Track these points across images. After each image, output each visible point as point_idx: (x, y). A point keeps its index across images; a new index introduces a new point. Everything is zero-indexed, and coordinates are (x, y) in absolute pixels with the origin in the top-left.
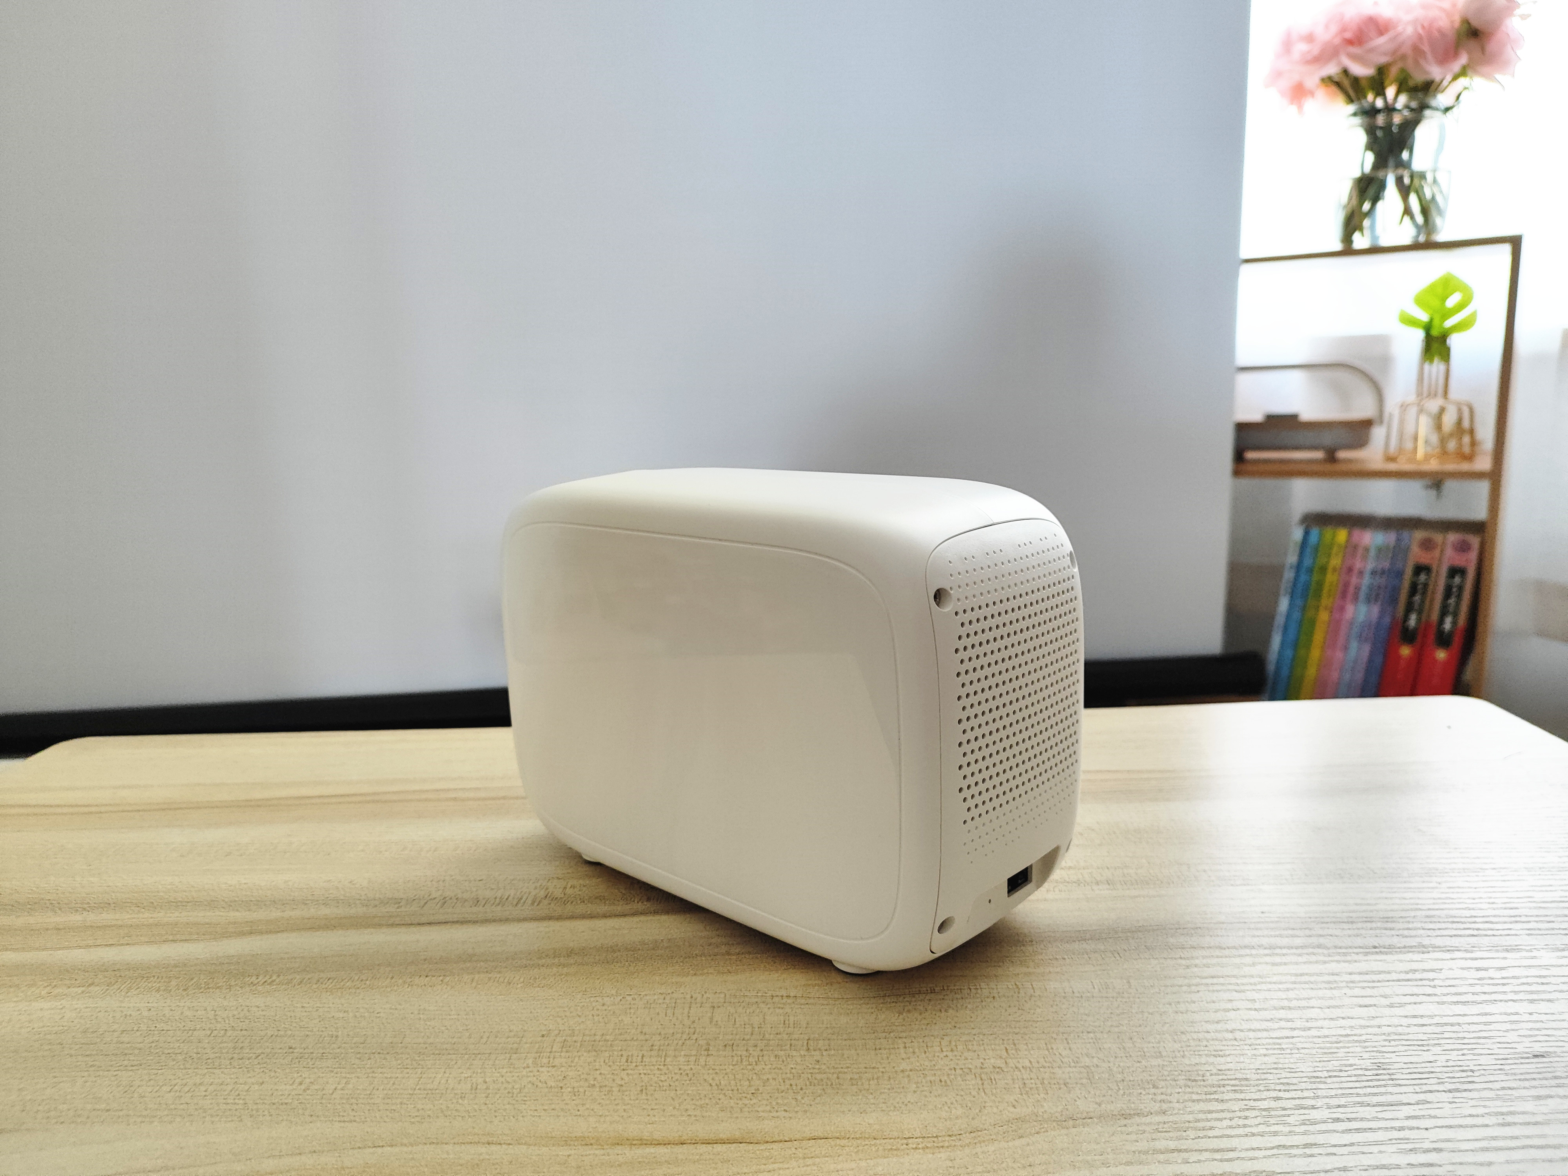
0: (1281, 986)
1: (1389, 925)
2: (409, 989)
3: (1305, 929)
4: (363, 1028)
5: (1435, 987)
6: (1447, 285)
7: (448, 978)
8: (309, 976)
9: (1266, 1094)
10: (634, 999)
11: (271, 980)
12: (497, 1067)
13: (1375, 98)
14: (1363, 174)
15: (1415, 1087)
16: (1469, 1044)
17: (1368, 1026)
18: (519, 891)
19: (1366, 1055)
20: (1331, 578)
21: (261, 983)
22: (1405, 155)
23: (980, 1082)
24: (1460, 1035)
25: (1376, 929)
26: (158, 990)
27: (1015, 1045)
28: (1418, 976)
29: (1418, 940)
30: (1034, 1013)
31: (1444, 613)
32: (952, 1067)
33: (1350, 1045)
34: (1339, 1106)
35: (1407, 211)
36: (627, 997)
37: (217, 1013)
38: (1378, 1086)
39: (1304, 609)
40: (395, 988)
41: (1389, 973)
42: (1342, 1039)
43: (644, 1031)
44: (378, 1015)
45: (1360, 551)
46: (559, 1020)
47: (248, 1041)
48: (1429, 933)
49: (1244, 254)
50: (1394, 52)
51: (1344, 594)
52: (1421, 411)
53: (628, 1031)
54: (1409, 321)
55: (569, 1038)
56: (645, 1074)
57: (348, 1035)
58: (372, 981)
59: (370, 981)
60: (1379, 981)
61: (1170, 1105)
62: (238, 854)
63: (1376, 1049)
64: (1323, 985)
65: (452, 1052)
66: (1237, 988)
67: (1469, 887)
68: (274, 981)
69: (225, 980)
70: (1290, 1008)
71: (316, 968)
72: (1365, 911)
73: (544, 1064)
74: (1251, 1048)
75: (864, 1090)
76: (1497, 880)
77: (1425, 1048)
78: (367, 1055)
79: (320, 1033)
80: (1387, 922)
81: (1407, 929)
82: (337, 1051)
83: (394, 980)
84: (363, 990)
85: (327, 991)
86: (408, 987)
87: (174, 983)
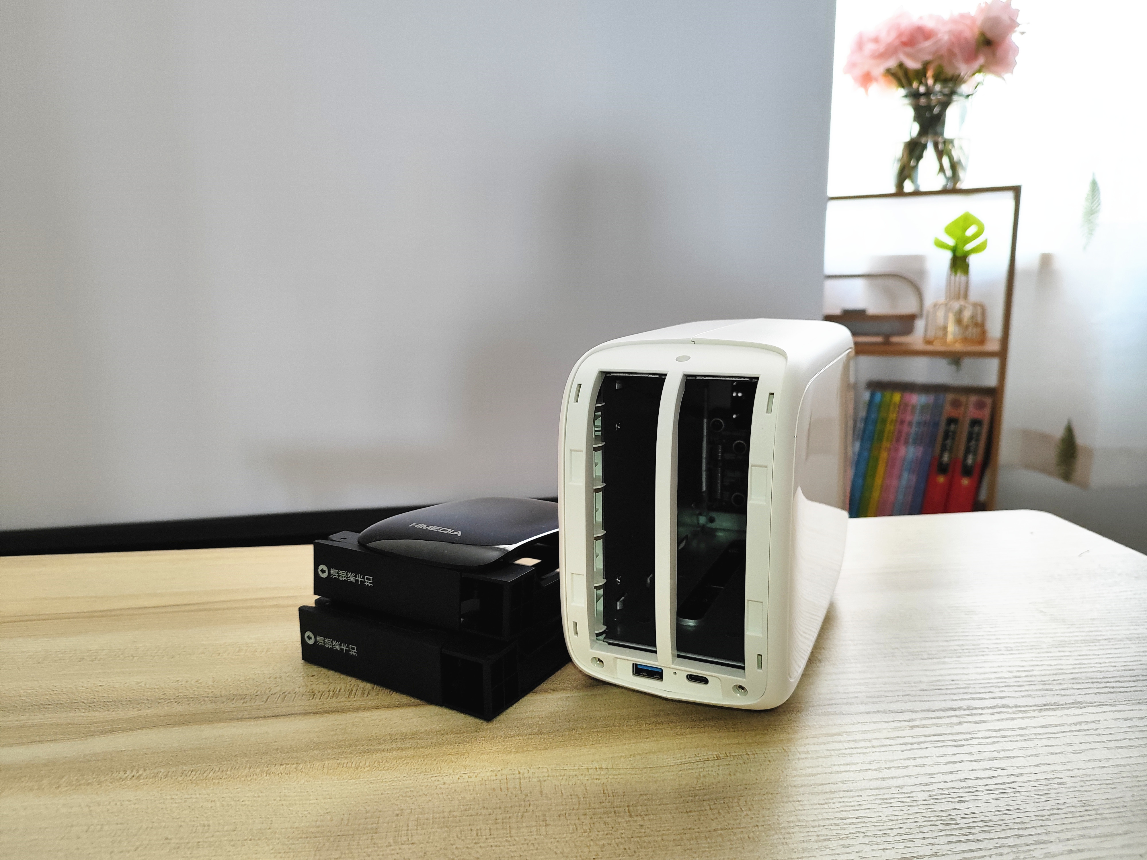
0: (987, 740)
1: (1048, 687)
2: (268, 777)
3: (988, 692)
4: (232, 816)
6: (967, 220)
7: (301, 766)
9: (1009, 833)
11: (138, 775)
12: (363, 847)
13: (919, 85)
14: (911, 139)
17: (1064, 770)
19: (1071, 795)
20: (889, 428)
21: (129, 778)
22: (939, 128)
25: (1040, 690)
26: (31, 790)
28: (1084, 727)
29: (1073, 697)
31: (967, 451)
32: (754, 824)
33: (1057, 787)
34: (1068, 839)
35: (941, 168)
36: (464, 775)
37: (92, 808)
38: (1090, 821)
39: (870, 450)
40: (255, 777)
41: (1062, 725)
42: (1049, 782)
43: (485, 806)
44: (243, 803)
45: (909, 409)
47: (125, 834)
48: (1079, 692)
50: (935, 53)
51: (898, 440)
52: (948, 310)
54: (941, 245)
55: (420, 816)
56: (496, 846)
57: (219, 824)
58: (233, 771)
59: (230, 772)
60: (1058, 733)
61: (939, 847)
62: (90, 660)
63: (1077, 789)
64: (1018, 738)
65: (318, 835)
66: (955, 743)
67: (1094, 655)
68: (140, 775)
69: (94, 776)
70: (1001, 758)
71: (178, 762)
72: (1026, 676)
73: (404, 841)
74: (983, 794)
75: (688, 849)
76: (1111, 648)
77: (1113, 786)
78: (240, 842)
79: (193, 823)
80: (1045, 684)
81: (1062, 690)
82: (212, 840)
83: (252, 770)
84: (225, 780)
85: (192, 783)
86: (266, 776)
87: (45, 782)
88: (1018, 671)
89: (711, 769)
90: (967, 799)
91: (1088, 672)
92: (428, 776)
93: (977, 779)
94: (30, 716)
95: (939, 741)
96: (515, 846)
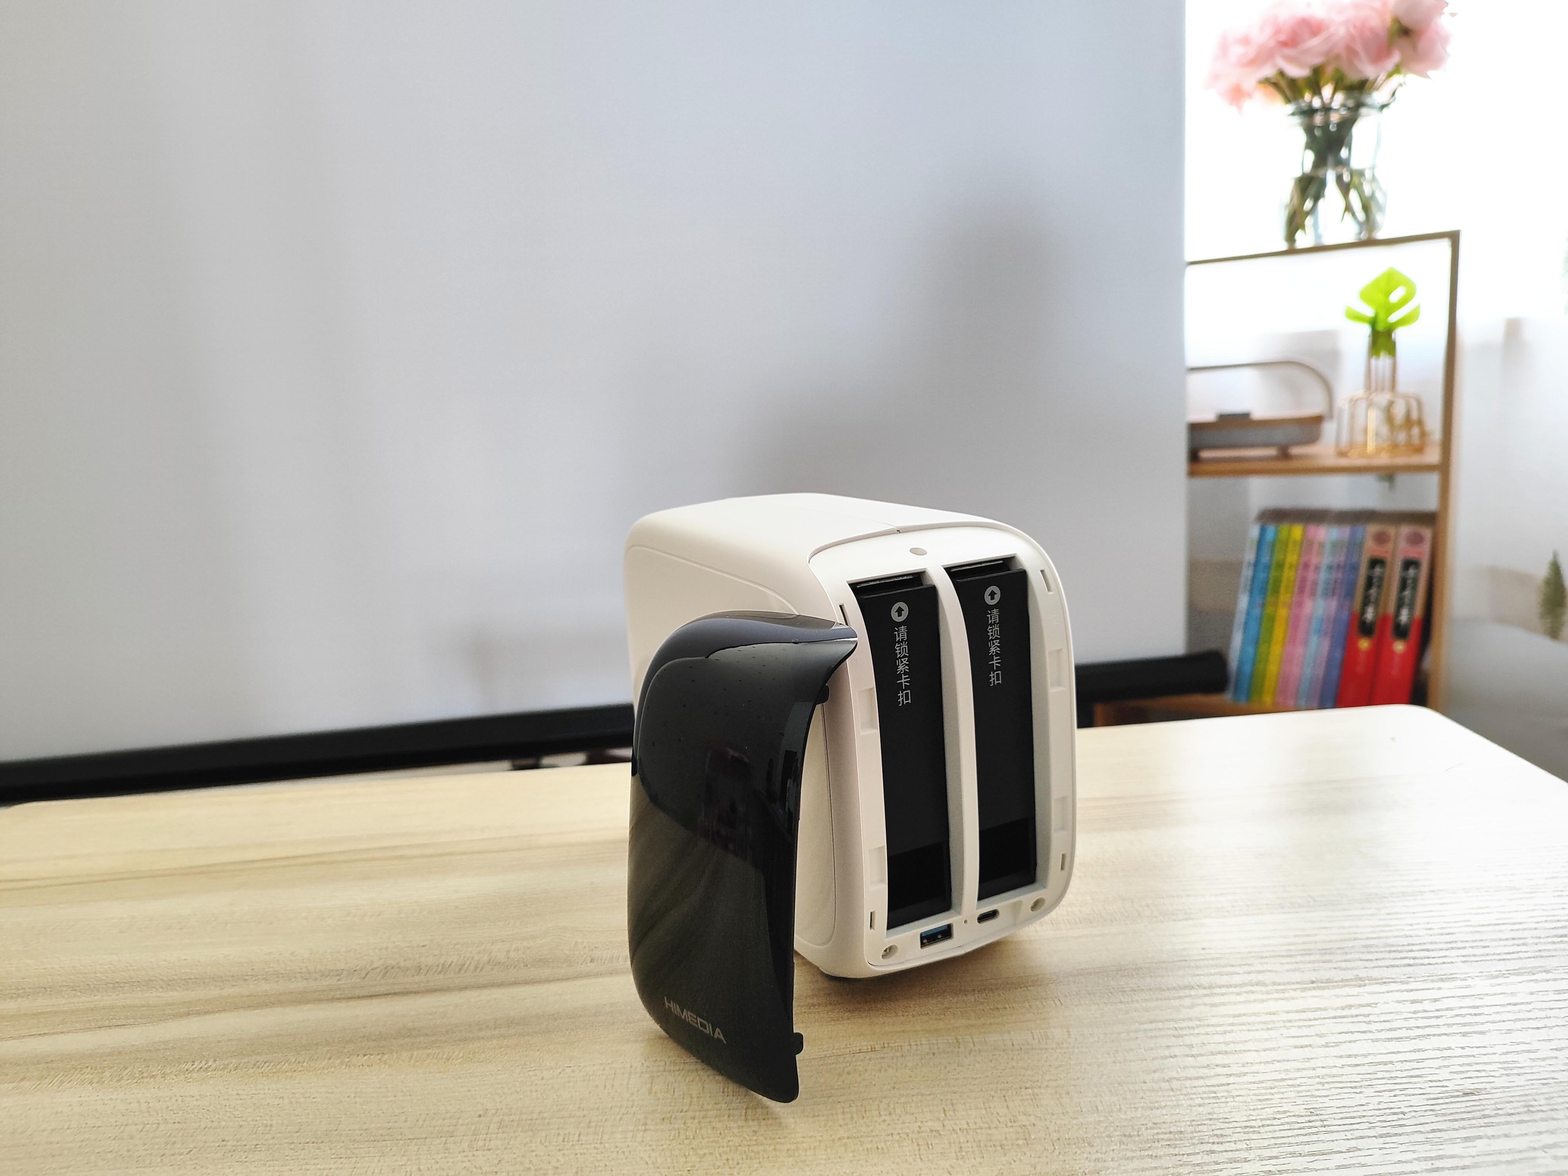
0: (1218, 1029)
1: (1327, 957)
2: (347, 1070)
3: (1245, 965)
4: (298, 1115)
5: (1369, 1023)
6: (1390, 280)
7: (386, 1057)
8: (246, 1060)
9: (1199, 1148)
10: (573, 1071)
11: (206, 1066)
12: (433, 1153)
13: (1312, 97)
14: (1304, 173)
15: (1347, 1133)
16: (1401, 1084)
17: (1303, 1069)
18: (463, 956)
19: (1299, 1101)
20: (1288, 574)
21: (197, 1069)
22: (1344, 153)
23: (917, 1148)
24: (1393, 1075)
25: (1314, 962)
26: (91, 1083)
27: (952, 1104)
28: (1354, 1011)
29: (1355, 972)
30: (973, 1070)
31: (1400, 604)
32: (889, 1132)
33: (1285, 1090)
34: (1271, 1158)
35: (1348, 208)
36: (566, 1069)
37: (151, 1105)
38: (1309, 1134)
39: (1263, 605)
40: (333, 1069)
41: (1325, 1009)
42: (1277, 1084)
43: (582, 1106)
45: (1316, 547)
46: (497, 1097)
47: (180, 1134)
48: (1367, 964)
49: (1189, 258)
50: (1328, 53)
51: (1301, 590)
52: (1370, 405)
54: (1356, 316)
55: (506, 1118)
56: (581, 1154)
57: (283, 1124)
58: (310, 1063)
59: (307, 1063)
60: (1315, 1019)
61: (1104, 1164)
62: (178, 927)
63: (1309, 1094)
64: (1261, 1026)
65: (387, 1138)
66: (1176, 1033)
67: (1407, 913)
68: (209, 1067)
69: (159, 1068)
70: (1227, 1053)
71: (253, 1051)
72: (1303, 943)
73: (480, 1147)
74: (1186, 1098)
75: (801, 1161)
76: (1434, 904)
77: (1358, 1090)
78: (301, 1145)
79: (255, 1123)
80: (1325, 954)
81: (1345, 961)
82: (271, 1142)
83: (331, 1061)
84: (299, 1073)
85: (263, 1076)
86: (346, 1068)
87: (107, 1074)
88: (1295, 936)
89: (859, 1063)
90: (1163, 1104)
91: (1390, 937)
92: (526, 1069)
93: (1186, 1079)
94: (103, 996)
96: (603, 1155)
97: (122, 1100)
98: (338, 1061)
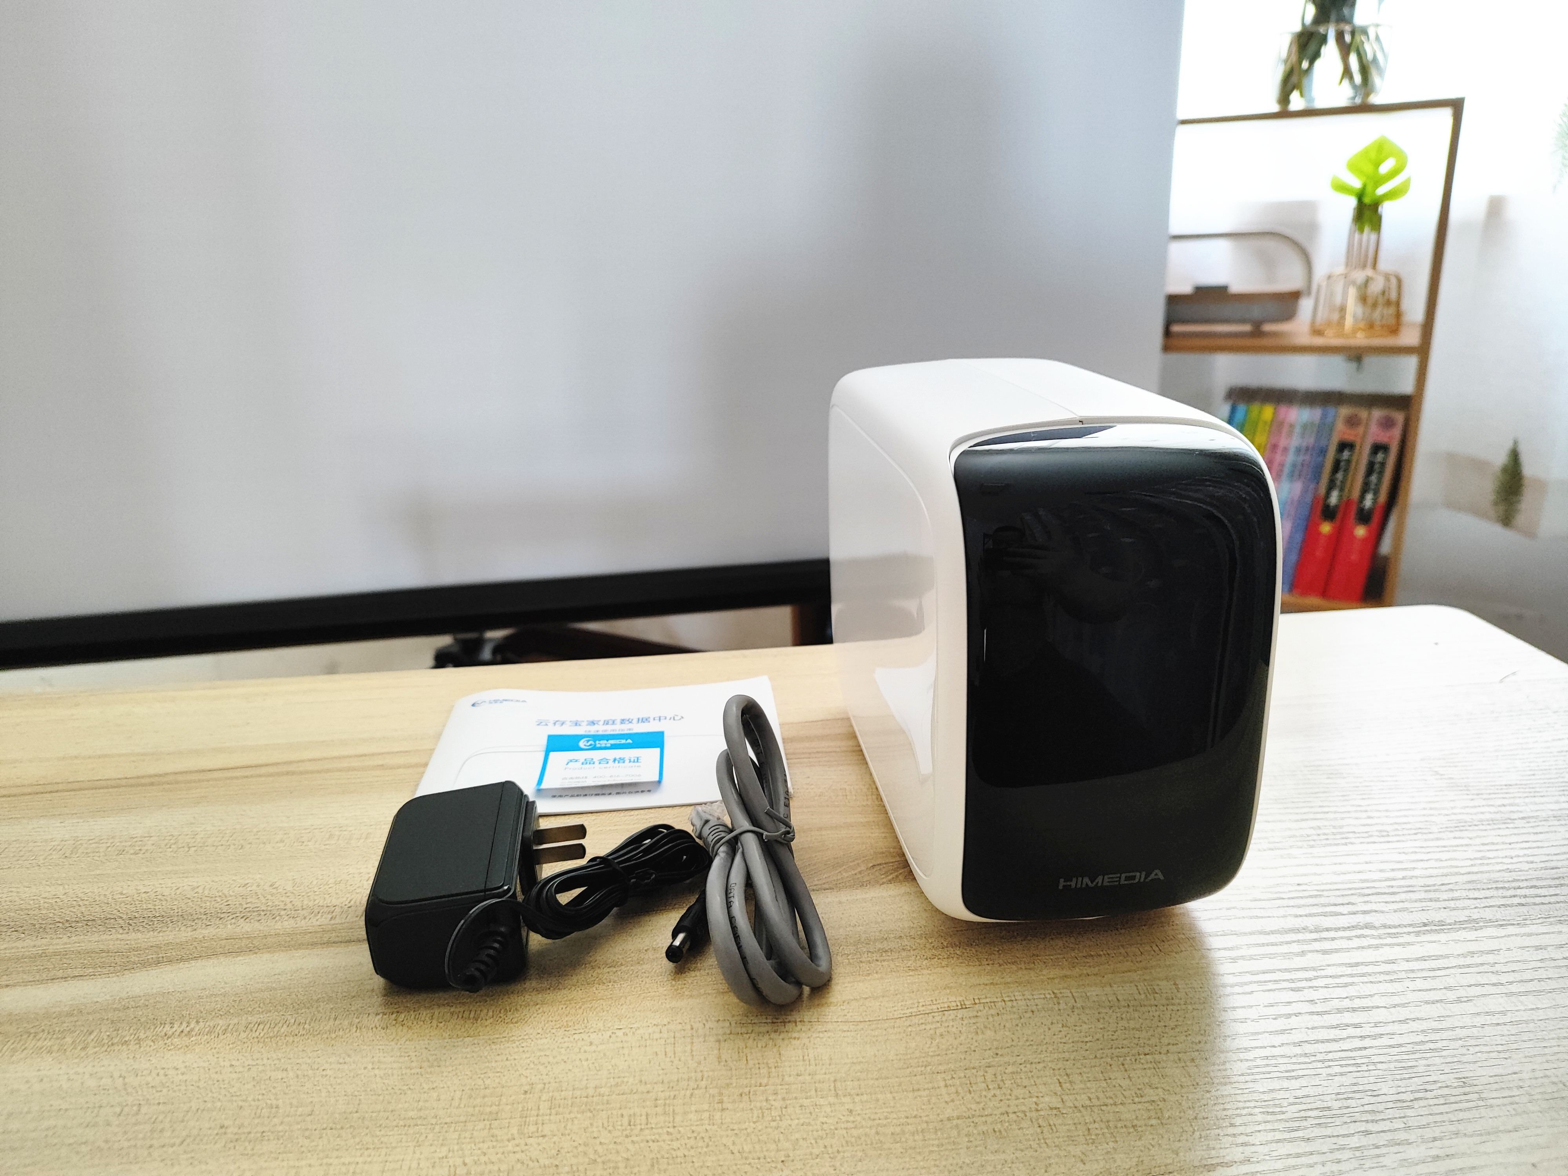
0: (1338, 981)
1: (1432, 895)
2: (358, 1034)
3: (1348, 904)
5: (1497, 973)
6: (1381, 150)
7: (403, 1016)
8: (235, 1021)
9: (1353, 1128)
10: (625, 1034)
11: (188, 1029)
12: (477, 1141)
14: (1303, 28)
19: (1447, 1068)
21: (177, 1033)
22: (1347, 9)
23: (1039, 1130)
24: (1539, 1036)
25: (1421, 900)
26: (50, 1052)
28: (1477, 960)
29: (1467, 913)
31: (1365, 489)
32: (1003, 1110)
34: (1435, 1139)
35: (1347, 72)
36: (616, 1031)
37: (127, 1080)
38: (1469, 1109)
40: (341, 1033)
41: (1447, 957)
42: (1418, 1048)
43: (643, 1079)
44: (324, 1073)
45: (1285, 430)
46: (541, 1068)
47: (168, 1119)
48: (1476, 903)
52: (1349, 282)
53: (625, 1080)
54: (1341, 188)
55: (556, 1094)
56: (654, 1141)
57: (291, 1104)
58: (312, 1024)
60: (1439, 969)
61: (1253, 1149)
62: (132, 852)
63: (1456, 1059)
64: (1383, 977)
65: (419, 1122)
66: (1293, 985)
67: (1503, 843)
68: (192, 1030)
69: (131, 1031)
70: (1354, 1010)
71: (241, 1010)
72: (1404, 878)
73: (532, 1133)
74: (1323, 1066)
75: (910, 1148)
76: (1529, 833)
77: (1506, 1055)
78: (317, 1132)
79: (257, 1103)
80: (1430, 891)
81: (1452, 900)
82: (280, 1128)
83: (337, 1022)
84: (302, 1038)
85: (258, 1042)
86: (356, 1031)
87: (69, 1040)
88: (1393, 870)
89: (951, 1023)
90: (1301, 1073)
91: (1493, 871)
92: (570, 1032)
93: (1317, 1041)
94: (52, 938)
95: (1270, 981)
96: (679, 1142)
97: (91, 1075)
98: (346, 1022)
